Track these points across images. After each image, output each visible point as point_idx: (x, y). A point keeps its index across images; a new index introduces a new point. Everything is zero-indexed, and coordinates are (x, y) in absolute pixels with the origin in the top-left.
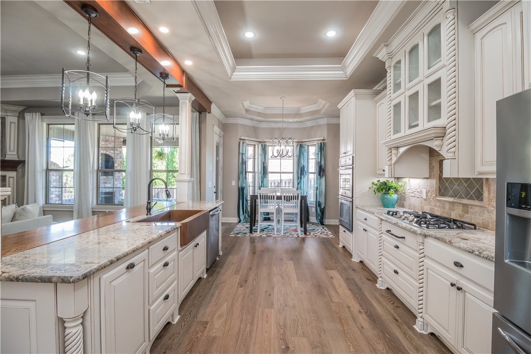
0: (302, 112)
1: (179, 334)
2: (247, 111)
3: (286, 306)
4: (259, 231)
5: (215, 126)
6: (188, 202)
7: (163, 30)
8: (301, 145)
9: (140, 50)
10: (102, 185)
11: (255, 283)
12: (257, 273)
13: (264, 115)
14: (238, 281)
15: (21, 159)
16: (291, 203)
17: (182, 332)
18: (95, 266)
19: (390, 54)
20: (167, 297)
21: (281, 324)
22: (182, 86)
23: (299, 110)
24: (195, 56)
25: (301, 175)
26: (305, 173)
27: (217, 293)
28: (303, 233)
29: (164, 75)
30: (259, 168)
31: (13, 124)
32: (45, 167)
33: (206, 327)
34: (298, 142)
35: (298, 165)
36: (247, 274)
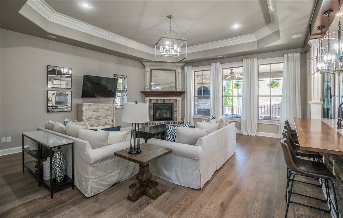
15: (184, 91)
31: (179, 73)
32: (194, 95)
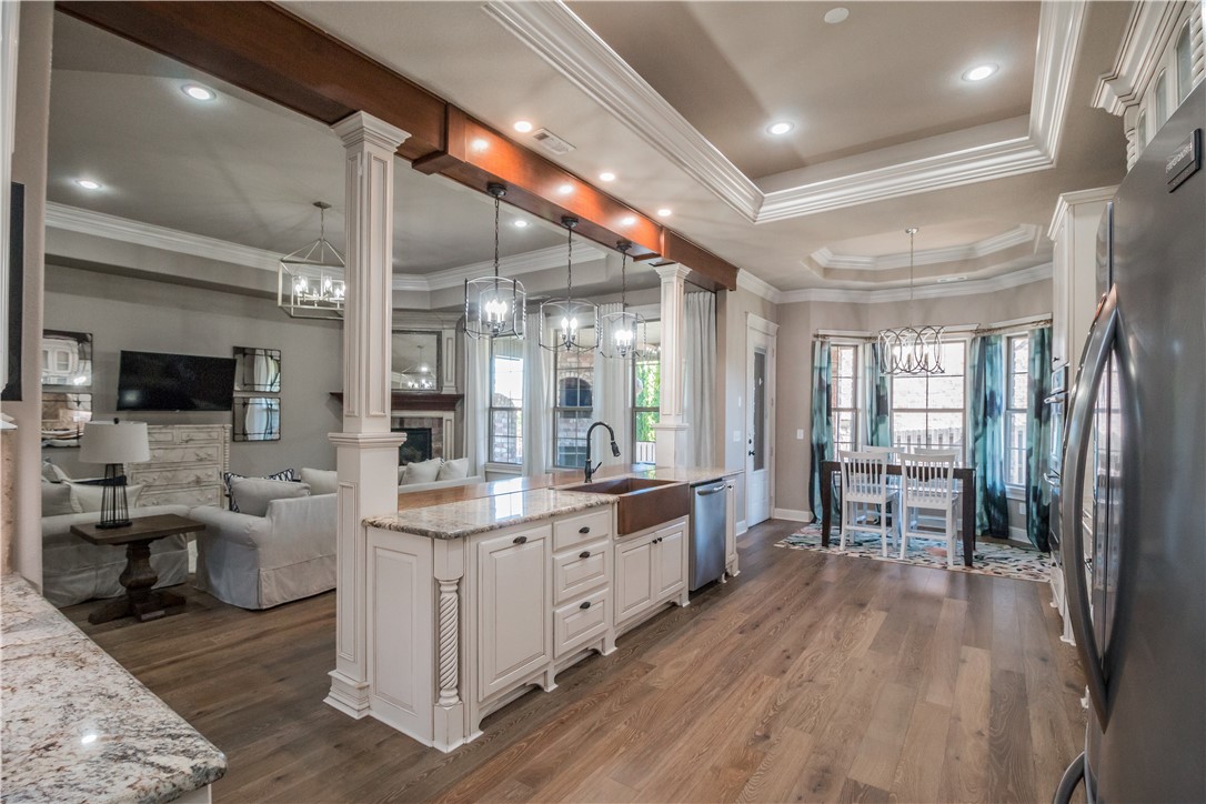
0: (981, 254)
1: (605, 669)
2: (827, 271)
3: (811, 681)
4: (842, 543)
5: (750, 315)
6: (676, 468)
7: (607, 178)
8: (983, 338)
9: (575, 219)
10: (560, 435)
11: (771, 633)
12: (788, 619)
13: (875, 275)
14: (740, 623)
15: (460, 393)
16: (933, 486)
17: (610, 668)
18: (472, 528)
19: (1131, 97)
20: (585, 606)
21: (779, 703)
22: (659, 255)
23: (971, 249)
24: (671, 200)
25: (985, 416)
26: (996, 412)
27: (691, 632)
28: (963, 563)
29: (623, 245)
30: (866, 400)
31: (450, 342)
32: (487, 405)
33: (647, 672)
34: (977, 331)
35: (977, 391)
36: (767, 617)
